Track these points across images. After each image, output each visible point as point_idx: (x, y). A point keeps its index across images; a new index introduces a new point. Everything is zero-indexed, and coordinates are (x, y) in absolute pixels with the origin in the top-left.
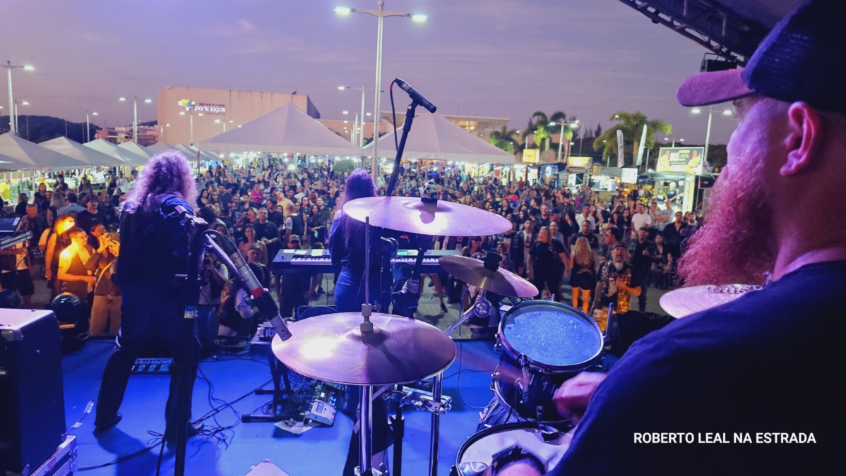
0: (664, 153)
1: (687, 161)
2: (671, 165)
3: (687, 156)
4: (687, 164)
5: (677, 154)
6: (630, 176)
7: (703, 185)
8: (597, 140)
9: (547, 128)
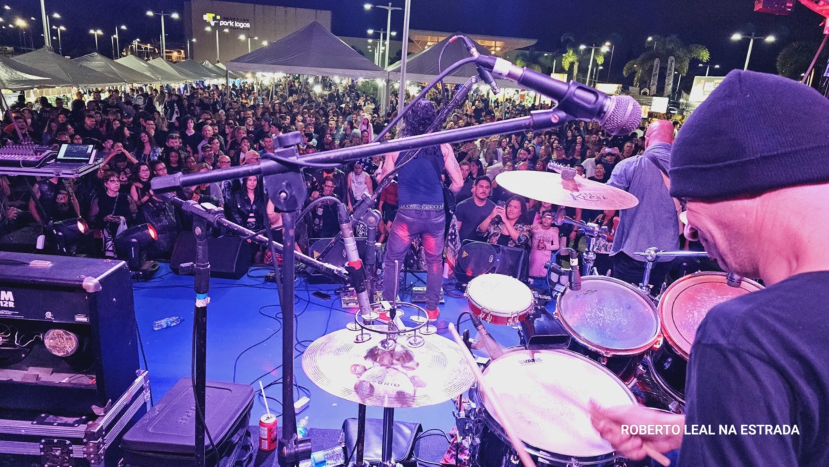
0: (699, 82)
2: (704, 93)
5: (712, 84)
6: (660, 105)
8: (627, 65)
9: (576, 52)
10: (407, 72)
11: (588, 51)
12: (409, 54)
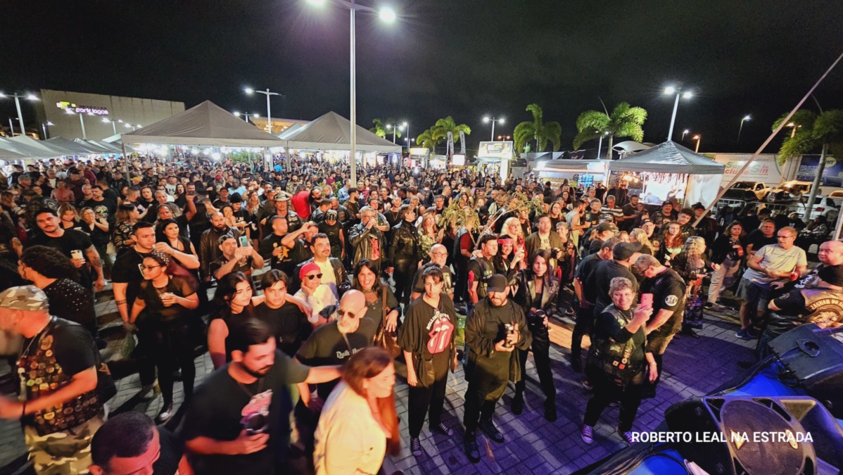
0: (483, 145)
1: (501, 150)
2: (488, 152)
3: (501, 147)
4: (501, 152)
5: (493, 146)
6: (459, 160)
7: (512, 166)
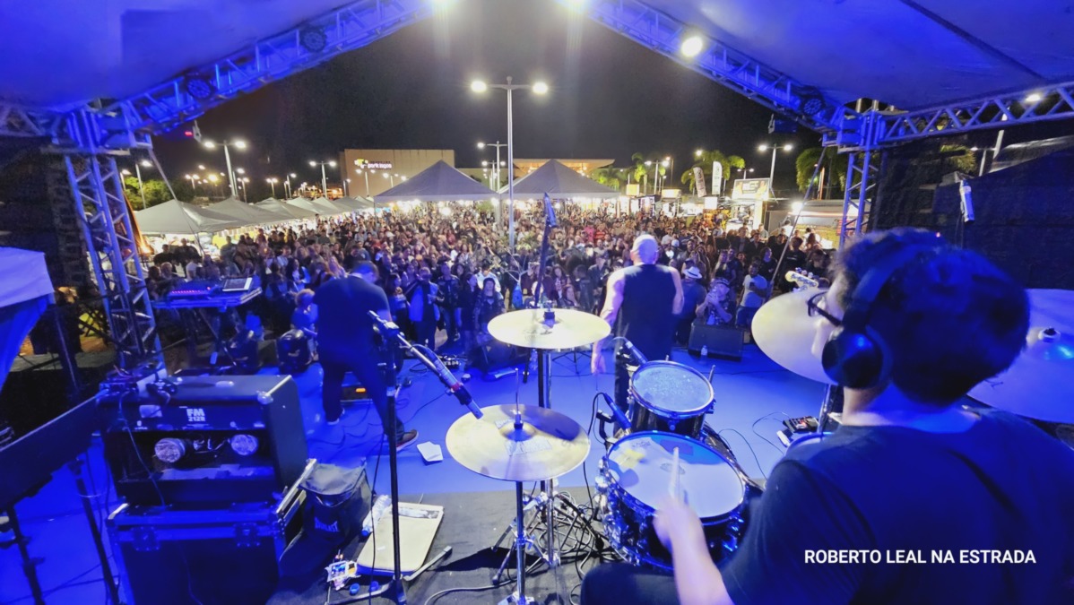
0: (738, 183)
1: (756, 189)
2: (743, 194)
3: (757, 185)
4: (756, 192)
5: (746, 184)
6: (711, 203)
8: (684, 175)
9: (645, 167)
10: (514, 192)
11: (654, 166)
12: (515, 178)
